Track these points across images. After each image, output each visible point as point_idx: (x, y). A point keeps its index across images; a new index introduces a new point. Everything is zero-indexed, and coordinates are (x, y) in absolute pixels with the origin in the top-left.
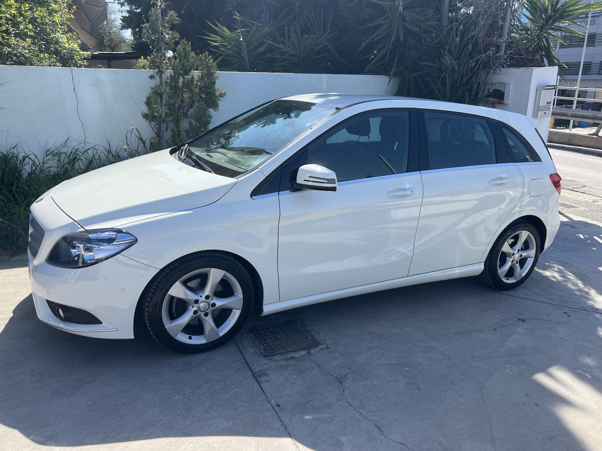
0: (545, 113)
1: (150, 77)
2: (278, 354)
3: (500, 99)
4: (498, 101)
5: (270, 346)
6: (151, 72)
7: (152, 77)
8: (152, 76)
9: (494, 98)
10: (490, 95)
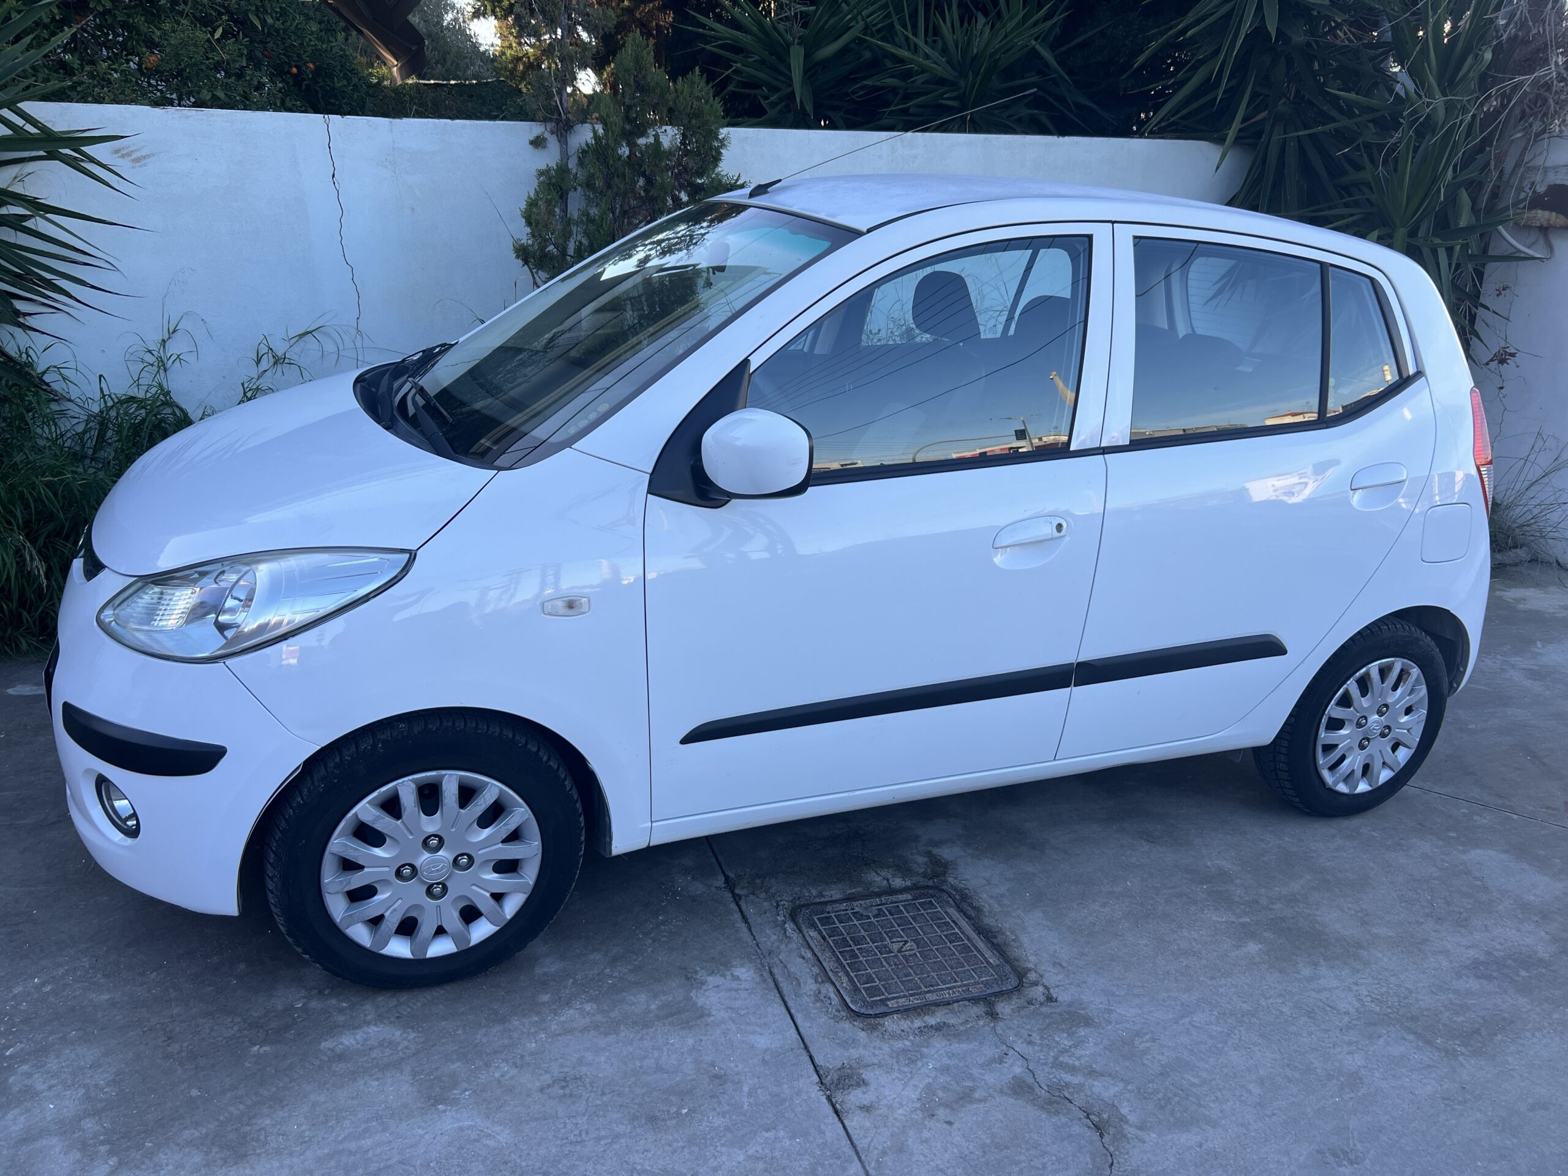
1: (531, 143)
5: (870, 979)
6: (536, 129)
7: (536, 143)
8: (538, 139)
9: (1551, 210)
10: (1537, 202)
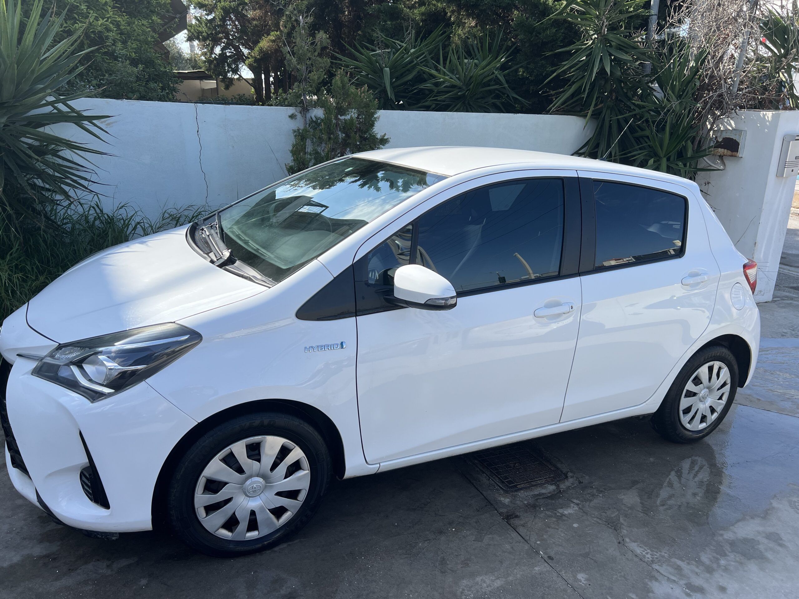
0: (792, 171)
1: (290, 117)
2: (521, 489)
3: (732, 151)
4: (729, 153)
5: (507, 478)
6: (291, 110)
7: (292, 117)
8: (293, 114)
9: (725, 149)
10: (718, 145)
